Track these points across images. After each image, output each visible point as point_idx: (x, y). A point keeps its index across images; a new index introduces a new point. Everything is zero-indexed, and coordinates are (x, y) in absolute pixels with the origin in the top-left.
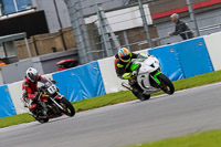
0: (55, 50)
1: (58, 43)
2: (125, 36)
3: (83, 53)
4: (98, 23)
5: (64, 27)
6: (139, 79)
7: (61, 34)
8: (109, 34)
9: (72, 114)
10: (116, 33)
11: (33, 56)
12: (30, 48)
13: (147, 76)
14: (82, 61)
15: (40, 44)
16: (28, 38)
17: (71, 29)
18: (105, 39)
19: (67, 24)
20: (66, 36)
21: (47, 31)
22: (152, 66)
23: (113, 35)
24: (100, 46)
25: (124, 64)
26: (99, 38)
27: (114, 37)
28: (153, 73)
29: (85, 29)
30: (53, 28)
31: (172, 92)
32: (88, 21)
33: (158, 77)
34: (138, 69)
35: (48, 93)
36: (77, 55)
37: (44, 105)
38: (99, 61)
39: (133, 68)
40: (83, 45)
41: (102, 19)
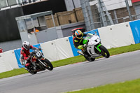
0: (70, 22)
1: (73, 17)
2: (115, 13)
3: (88, 24)
4: (98, 5)
5: (76, 7)
6: (88, 49)
7: (75, 11)
8: (105, 12)
9: (51, 69)
10: (109, 11)
11: (56, 26)
12: (55, 20)
13: (93, 47)
14: (88, 29)
15: (61, 18)
16: (54, 14)
17: (81, 9)
18: (102, 15)
19: (78, 5)
20: (78, 13)
21: (66, 10)
22: (96, 41)
23: (107, 13)
24: (99, 20)
25: (79, 40)
26: (99, 14)
27: (108, 14)
28: (96, 46)
29: (89, 9)
30: (70, 8)
31: (108, 56)
32: (92, 3)
33: (99, 48)
34: (87, 43)
35: (36, 56)
36: (84, 25)
37: (34, 64)
38: (99, 29)
39: (84, 42)
40: (89, 19)
41: (100, 3)
